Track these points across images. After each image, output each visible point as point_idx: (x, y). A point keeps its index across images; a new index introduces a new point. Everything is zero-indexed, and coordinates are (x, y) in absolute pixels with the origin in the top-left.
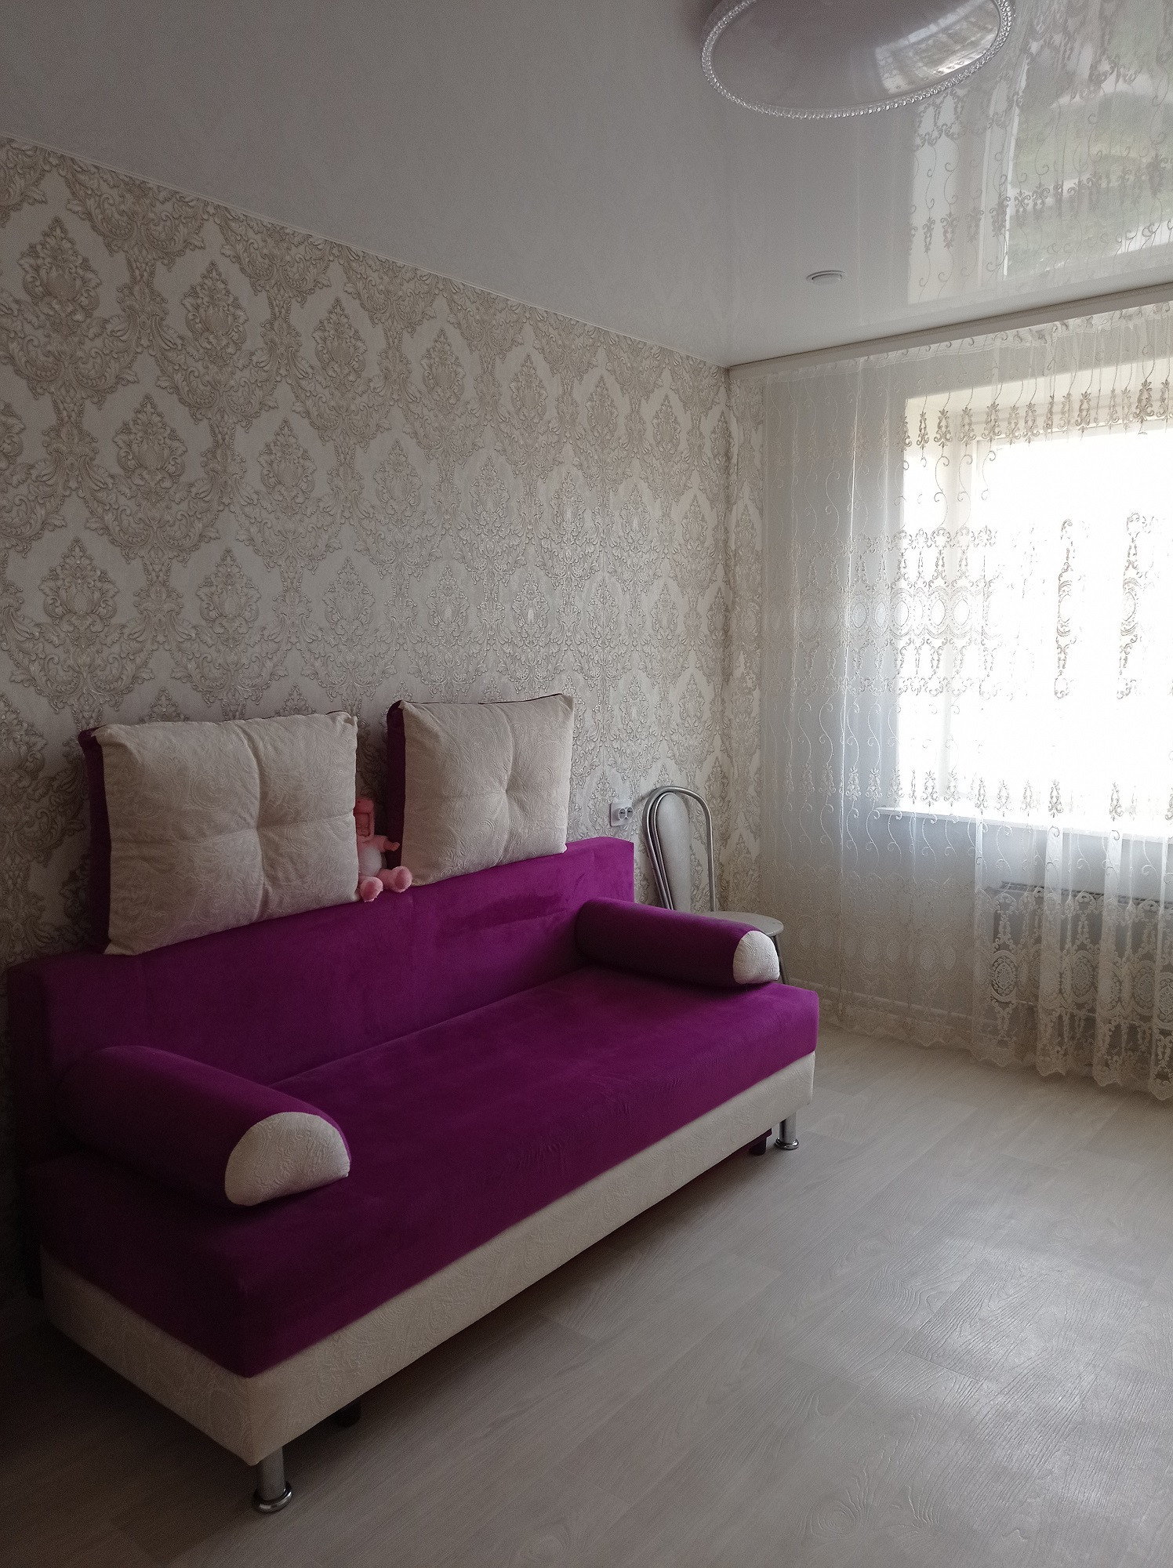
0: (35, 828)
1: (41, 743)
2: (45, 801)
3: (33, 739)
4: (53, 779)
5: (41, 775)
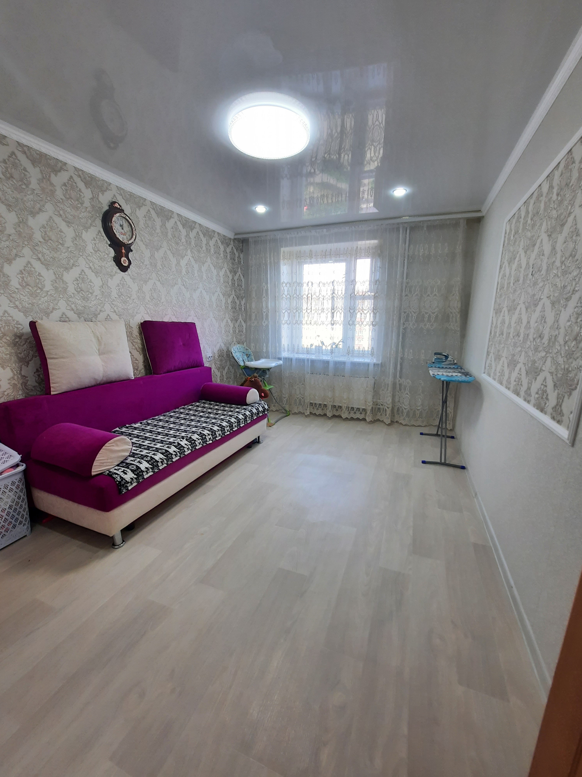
0: (23, 354)
1: (22, 327)
2: (25, 346)
3: (19, 326)
4: (28, 339)
5: (23, 338)
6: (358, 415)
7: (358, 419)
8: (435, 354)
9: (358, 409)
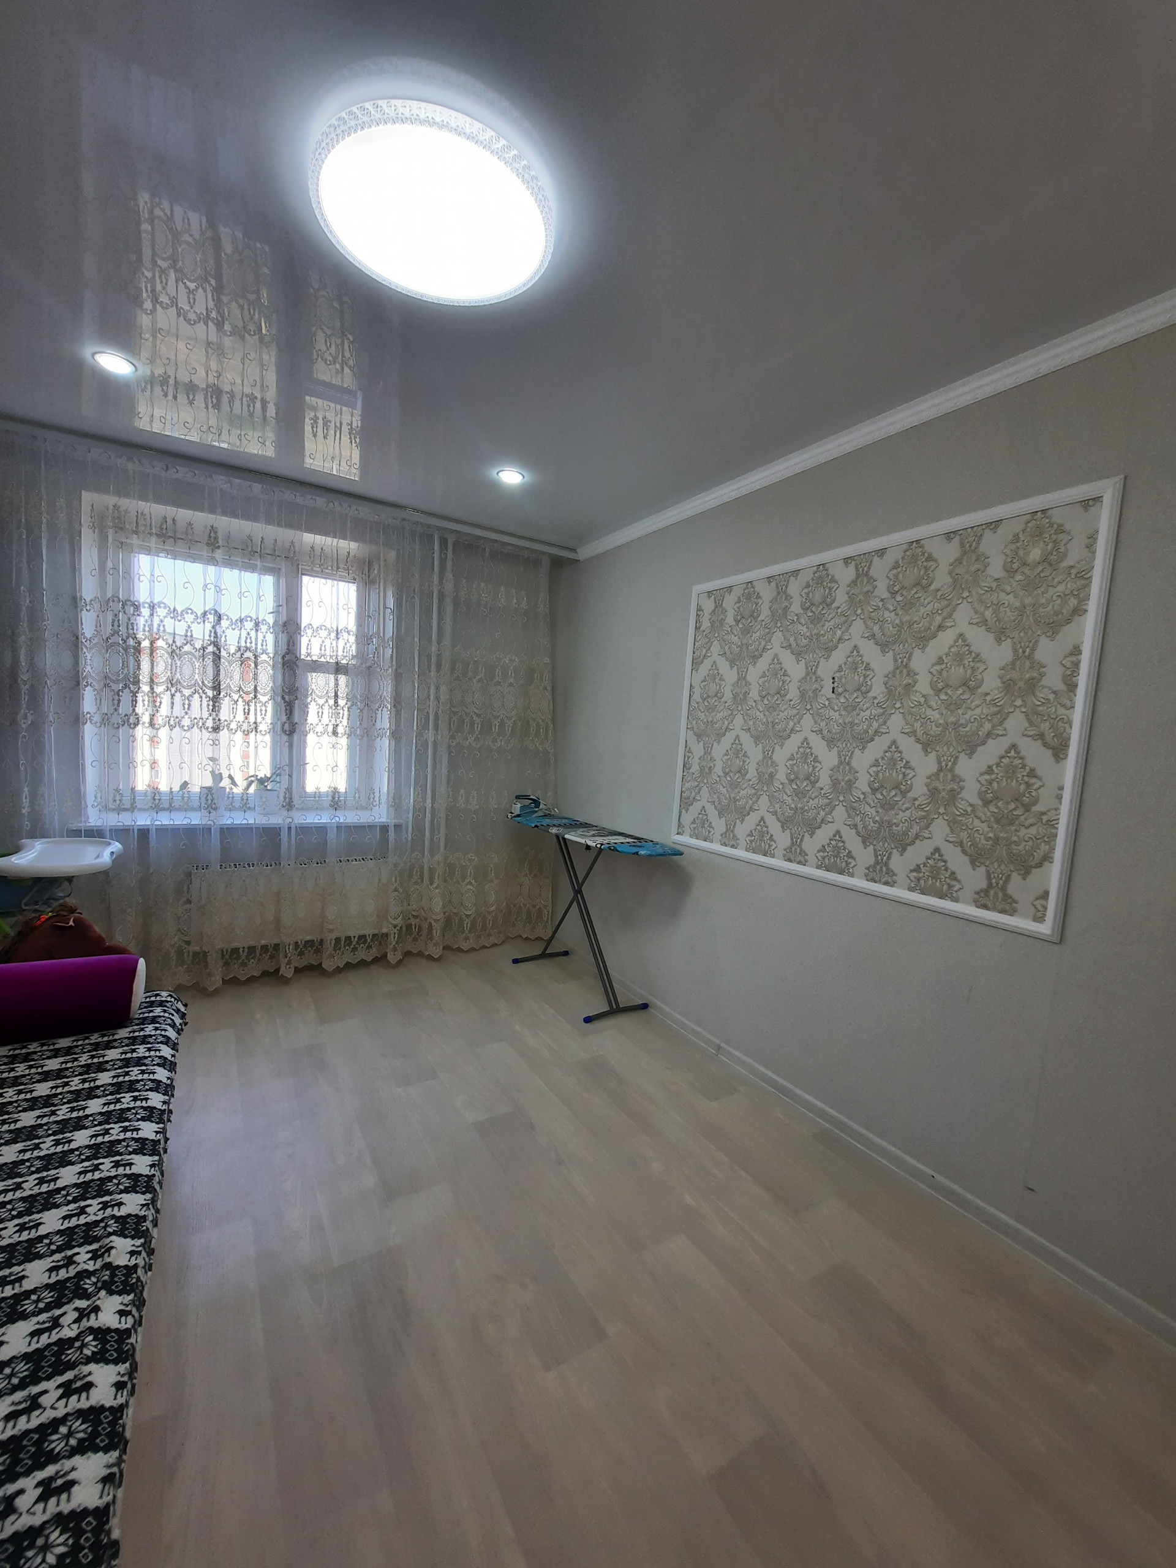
6: (363, 954)
7: (363, 964)
8: (518, 797)
9: (363, 938)
